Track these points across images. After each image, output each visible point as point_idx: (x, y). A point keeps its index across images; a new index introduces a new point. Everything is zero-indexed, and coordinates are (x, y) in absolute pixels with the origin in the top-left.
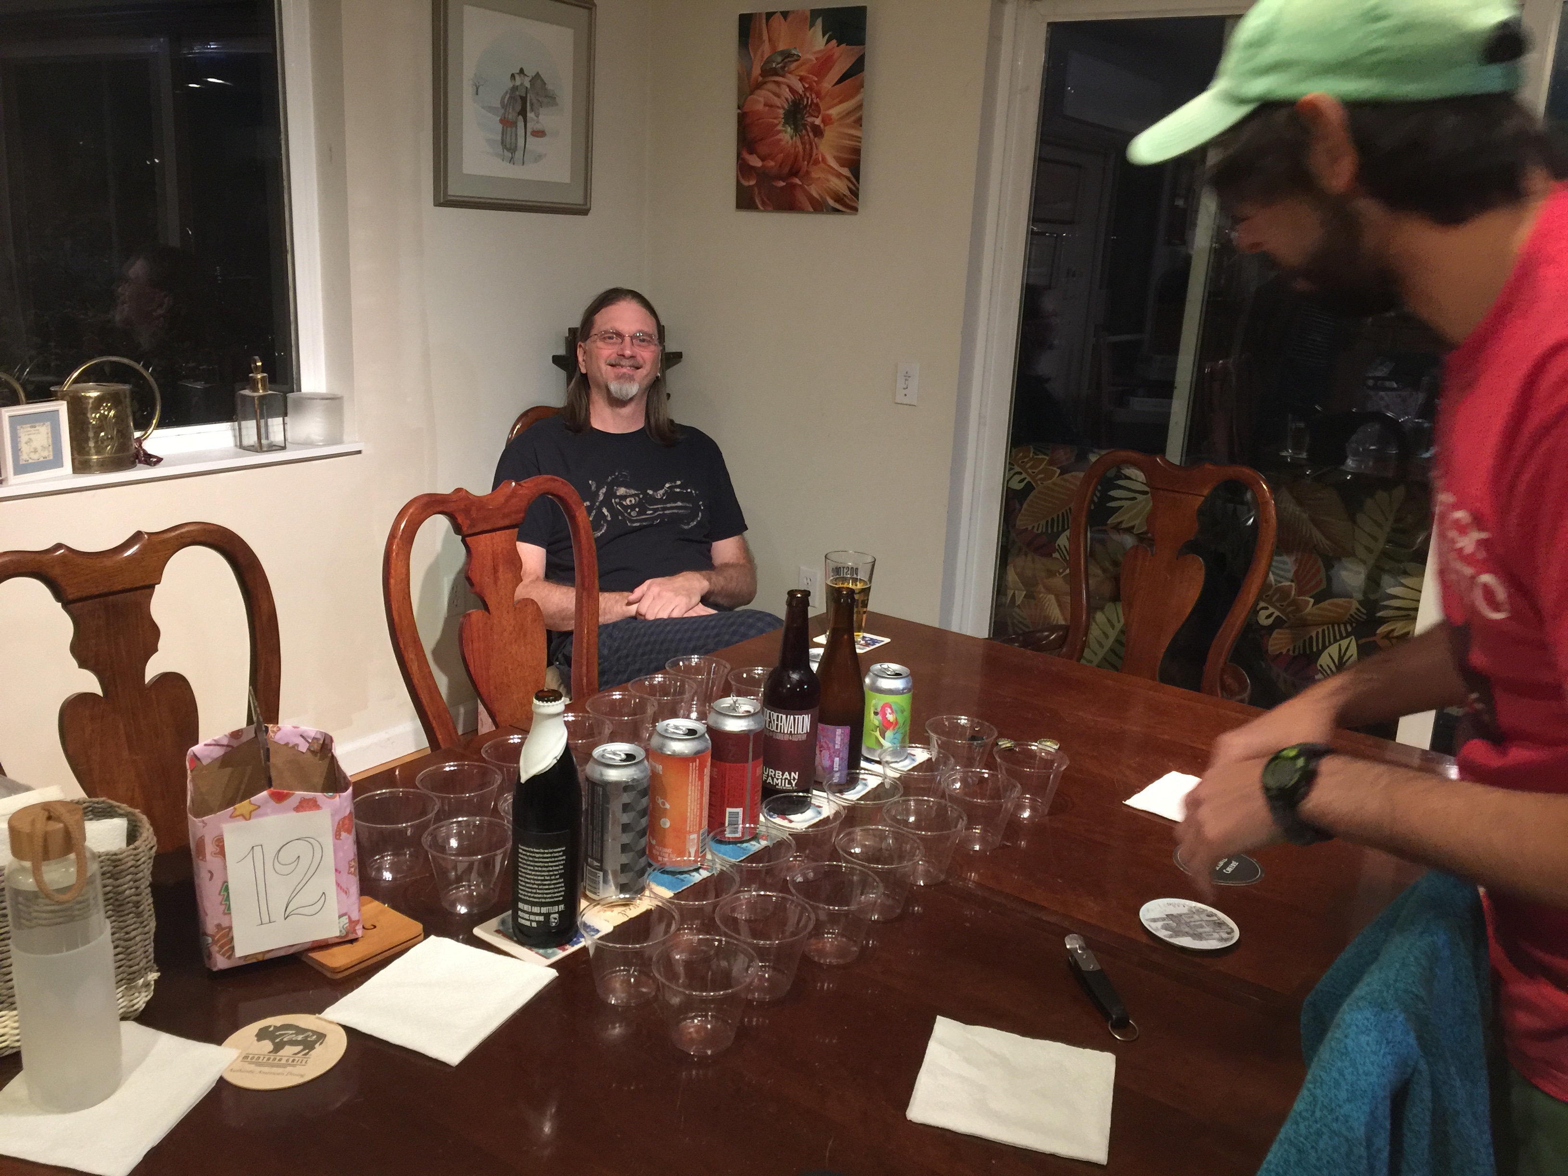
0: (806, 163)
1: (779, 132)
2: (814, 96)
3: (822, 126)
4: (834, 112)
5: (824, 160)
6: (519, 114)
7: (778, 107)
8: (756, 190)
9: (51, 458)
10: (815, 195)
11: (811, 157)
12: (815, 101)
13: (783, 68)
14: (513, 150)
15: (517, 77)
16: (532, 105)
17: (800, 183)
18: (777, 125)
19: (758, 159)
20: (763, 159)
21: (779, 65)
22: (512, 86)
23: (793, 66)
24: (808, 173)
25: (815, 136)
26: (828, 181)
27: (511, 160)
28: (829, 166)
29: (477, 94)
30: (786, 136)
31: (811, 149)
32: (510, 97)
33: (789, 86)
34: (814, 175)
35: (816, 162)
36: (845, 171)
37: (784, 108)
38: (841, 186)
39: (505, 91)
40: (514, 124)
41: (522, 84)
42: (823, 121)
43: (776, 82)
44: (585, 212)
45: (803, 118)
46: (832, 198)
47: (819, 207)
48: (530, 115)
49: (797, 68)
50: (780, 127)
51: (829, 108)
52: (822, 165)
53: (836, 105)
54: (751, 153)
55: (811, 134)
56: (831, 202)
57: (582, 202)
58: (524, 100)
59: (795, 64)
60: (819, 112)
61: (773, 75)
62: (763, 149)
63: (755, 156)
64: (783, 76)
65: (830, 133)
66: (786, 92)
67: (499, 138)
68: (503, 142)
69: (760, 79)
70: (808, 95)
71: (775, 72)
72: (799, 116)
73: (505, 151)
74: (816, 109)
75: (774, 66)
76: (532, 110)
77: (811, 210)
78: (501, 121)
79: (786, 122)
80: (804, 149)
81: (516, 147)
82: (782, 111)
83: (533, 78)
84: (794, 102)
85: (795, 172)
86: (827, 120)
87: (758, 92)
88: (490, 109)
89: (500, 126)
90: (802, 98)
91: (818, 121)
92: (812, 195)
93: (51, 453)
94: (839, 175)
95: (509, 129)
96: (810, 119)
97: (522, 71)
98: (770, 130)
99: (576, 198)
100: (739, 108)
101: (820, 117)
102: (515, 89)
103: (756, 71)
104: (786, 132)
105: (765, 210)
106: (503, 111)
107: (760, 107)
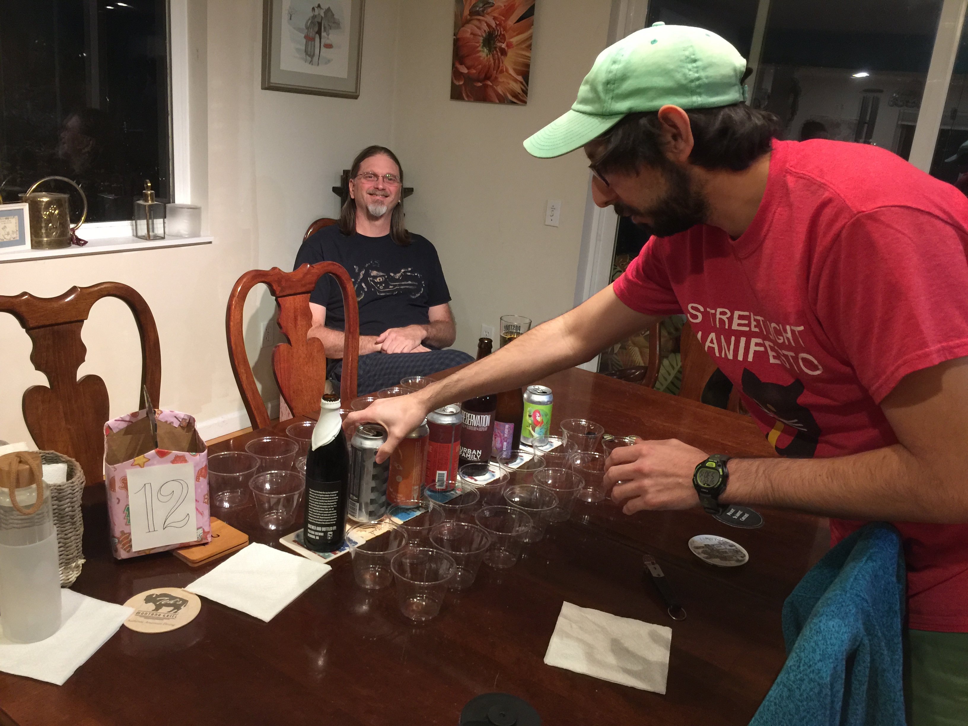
0: (495, 71)
1: (480, 51)
2: (502, 29)
3: (506, 48)
4: (514, 40)
5: (507, 71)
6: (317, 33)
7: (479, 36)
8: (464, 88)
9: (18, 238)
10: (501, 92)
11: (499, 67)
12: (502, 33)
13: (483, 11)
14: (312, 56)
15: (316, 9)
16: (325, 28)
17: (491, 84)
18: (478, 47)
19: (466, 69)
20: (468, 68)
21: (481, 9)
22: (312, 15)
23: (489, 10)
24: (496, 78)
25: (502, 54)
26: (509, 84)
27: (311, 62)
28: (510, 74)
29: (291, 19)
30: (484, 54)
31: (499, 63)
32: (312, 22)
33: (486, 22)
34: (500, 80)
35: (502, 72)
36: (520, 78)
37: (482, 36)
38: (517, 88)
39: (308, 18)
40: (313, 39)
41: (319, 14)
42: (507, 46)
43: (479, 20)
44: (356, 97)
45: (494, 43)
46: (511, 95)
47: (502, 100)
48: (324, 34)
49: (492, 11)
50: (480, 49)
51: (512, 37)
52: (505, 73)
53: (515, 36)
54: (461, 64)
55: (499, 54)
56: (510, 97)
57: (354, 91)
58: (320, 24)
59: (491, 8)
60: (505, 40)
61: (476, 15)
62: (469, 62)
63: (463, 66)
64: (483, 16)
65: (510, 53)
66: (485, 27)
67: (304, 48)
68: (306, 52)
69: (469, 17)
70: (498, 28)
71: (478, 13)
72: (492, 42)
73: (307, 56)
74: (503, 38)
75: (478, 9)
76: (325, 31)
77: (498, 102)
78: (305, 37)
79: (484, 45)
80: (495, 63)
81: (314, 54)
82: (482, 38)
83: (326, 10)
84: (489, 33)
85: (487, 77)
86: (509, 45)
87: (467, 25)
88: (300, 30)
89: (304, 41)
90: (495, 31)
91: (504, 46)
92: (499, 93)
93: (18, 235)
94: (516, 81)
95: (310, 42)
96: (499, 44)
97: (319, 6)
98: (474, 50)
99: (350, 88)
100: (454, 35)
101: (505, 43)
102: (314, 17)
103: (466, 12)
104: (483, 52)
105: (469, 101)
106: (306, 31)
107: (468, 35)
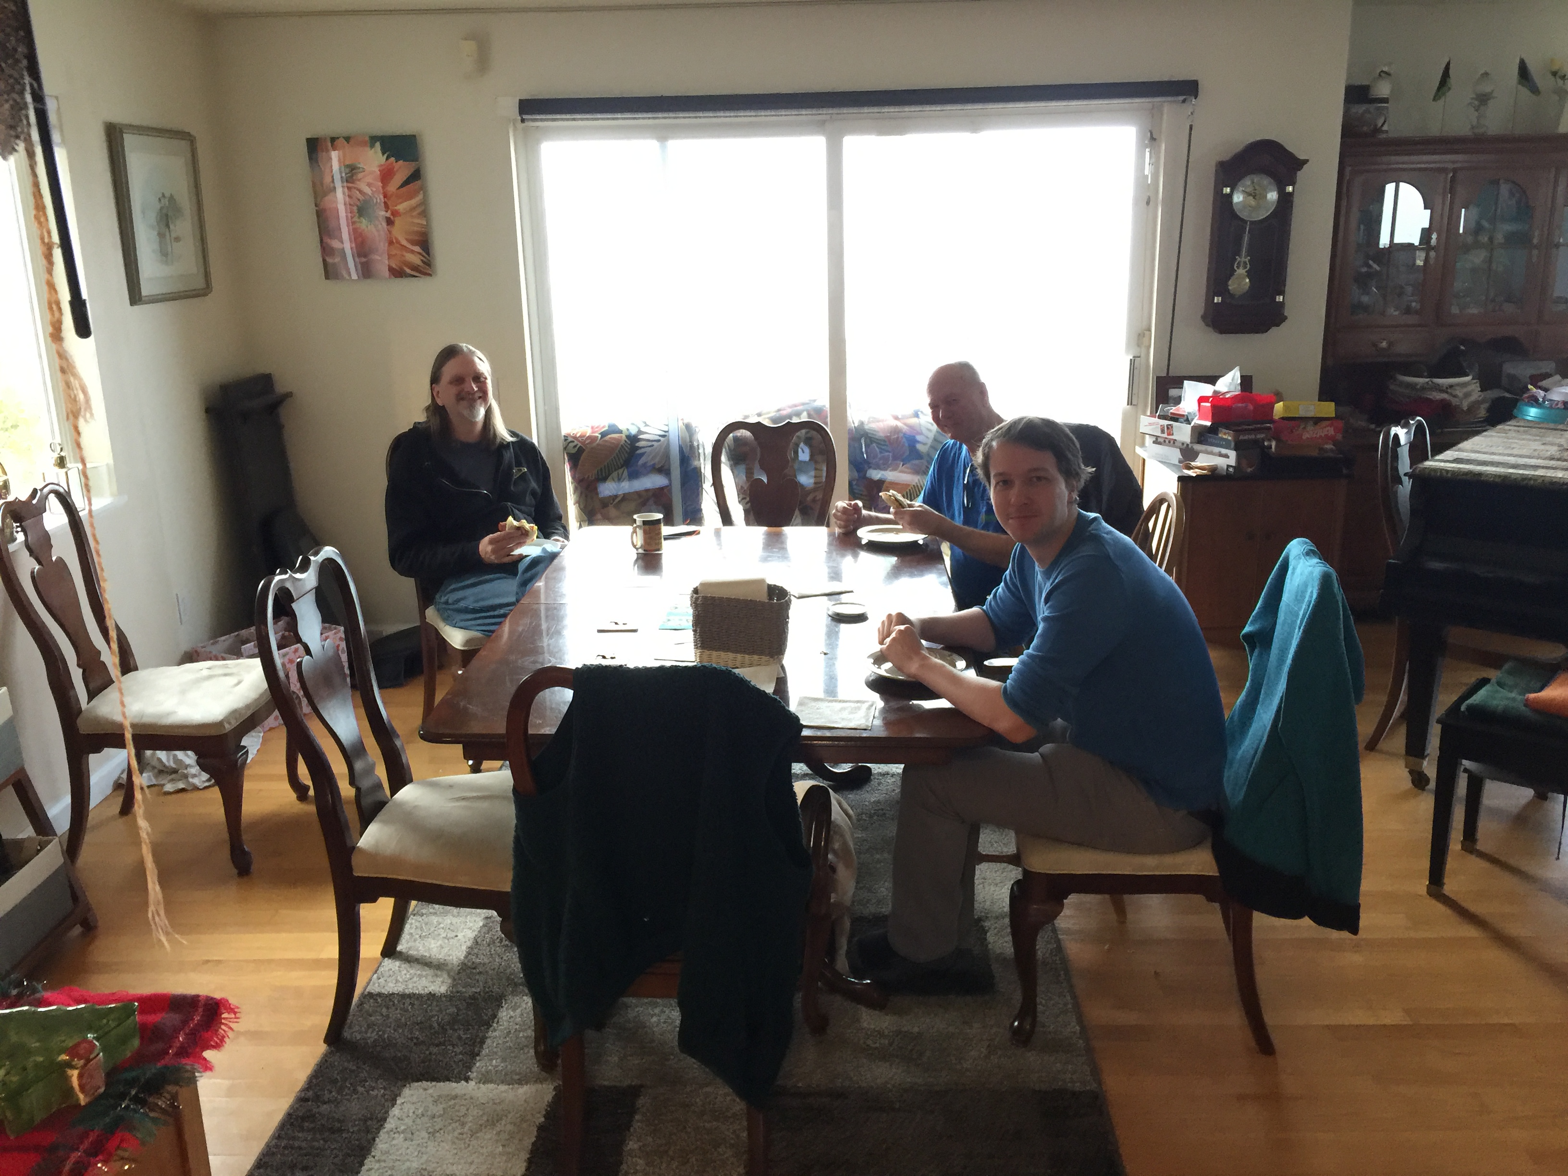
0: (383, 244)
1: (358, 222)
2: (382, 197)
4: (403, 208)
5: (399, 242)
6: (165, 226)
7: (353, 205)
8: (342, 266)
10: (396, 267)
11: (386, 239)
12: (383, 201)
13: (352, 178)
14: (166, 255)
15: (161, 199)
16: (173, 220)
17: (380, 258)
19: (338, 243)
21: (349, 175)
22: (160, 207)
23: (360, 176)
24: (385, 251)
25: (390, 225)
26: (406, 257)
27: (169, 263)
28: (403, 246)
30: (363, 225)
31: (386, 234)
32: (161, 215)
33: (359, 190)
34: (390, 252)
35: (393, 244)
36: (417, 249)
38: (416, 260)
40: (164, 235)
41: (166, 205)
42: (393, 214)
44: (208, 295)
45: (375, 213)
46: (409, 268)
47: (400, 275)
48: (171, 227)
49: (364, 177)
50: (356, 219)
51: (398, 205)
53: (403, 203)
54: (332, 239)
55: (383, 224)
56: (408, 271)
57: (204, 288)
58: (166, 217)
60: (390, 209)
64: (353, 183)
65: (398, 222)
66: (358, 195)
67: (158, 247)
68: (161, 251)
70: (376, 196)
72: (372, 212)
73: (162, 256)
74: (385, 207)
76: (173, 223)
77: (393, 277)
78: (158, 234)
79: (361, 216)
80: (380, 235)
81: (167, 252)
82: (356, 208)
83: (168, 199)
84: (364, 201)
85: (374, 251)
86: (397, 214)
89: (157, 238)
90: (372, 199)
91: (390, 216)
92: (392, 267)
94: (412, 252)
95: (162, 240)
96: (382, 214)
97: (164, 196)
99: (200, 286)
102: (162, 209)
104: (362, 222)
106: (158, 225)
